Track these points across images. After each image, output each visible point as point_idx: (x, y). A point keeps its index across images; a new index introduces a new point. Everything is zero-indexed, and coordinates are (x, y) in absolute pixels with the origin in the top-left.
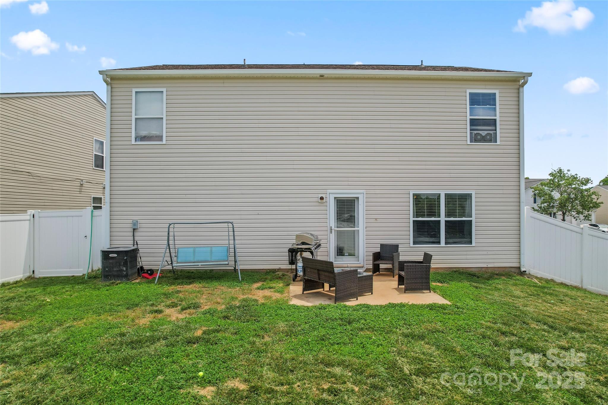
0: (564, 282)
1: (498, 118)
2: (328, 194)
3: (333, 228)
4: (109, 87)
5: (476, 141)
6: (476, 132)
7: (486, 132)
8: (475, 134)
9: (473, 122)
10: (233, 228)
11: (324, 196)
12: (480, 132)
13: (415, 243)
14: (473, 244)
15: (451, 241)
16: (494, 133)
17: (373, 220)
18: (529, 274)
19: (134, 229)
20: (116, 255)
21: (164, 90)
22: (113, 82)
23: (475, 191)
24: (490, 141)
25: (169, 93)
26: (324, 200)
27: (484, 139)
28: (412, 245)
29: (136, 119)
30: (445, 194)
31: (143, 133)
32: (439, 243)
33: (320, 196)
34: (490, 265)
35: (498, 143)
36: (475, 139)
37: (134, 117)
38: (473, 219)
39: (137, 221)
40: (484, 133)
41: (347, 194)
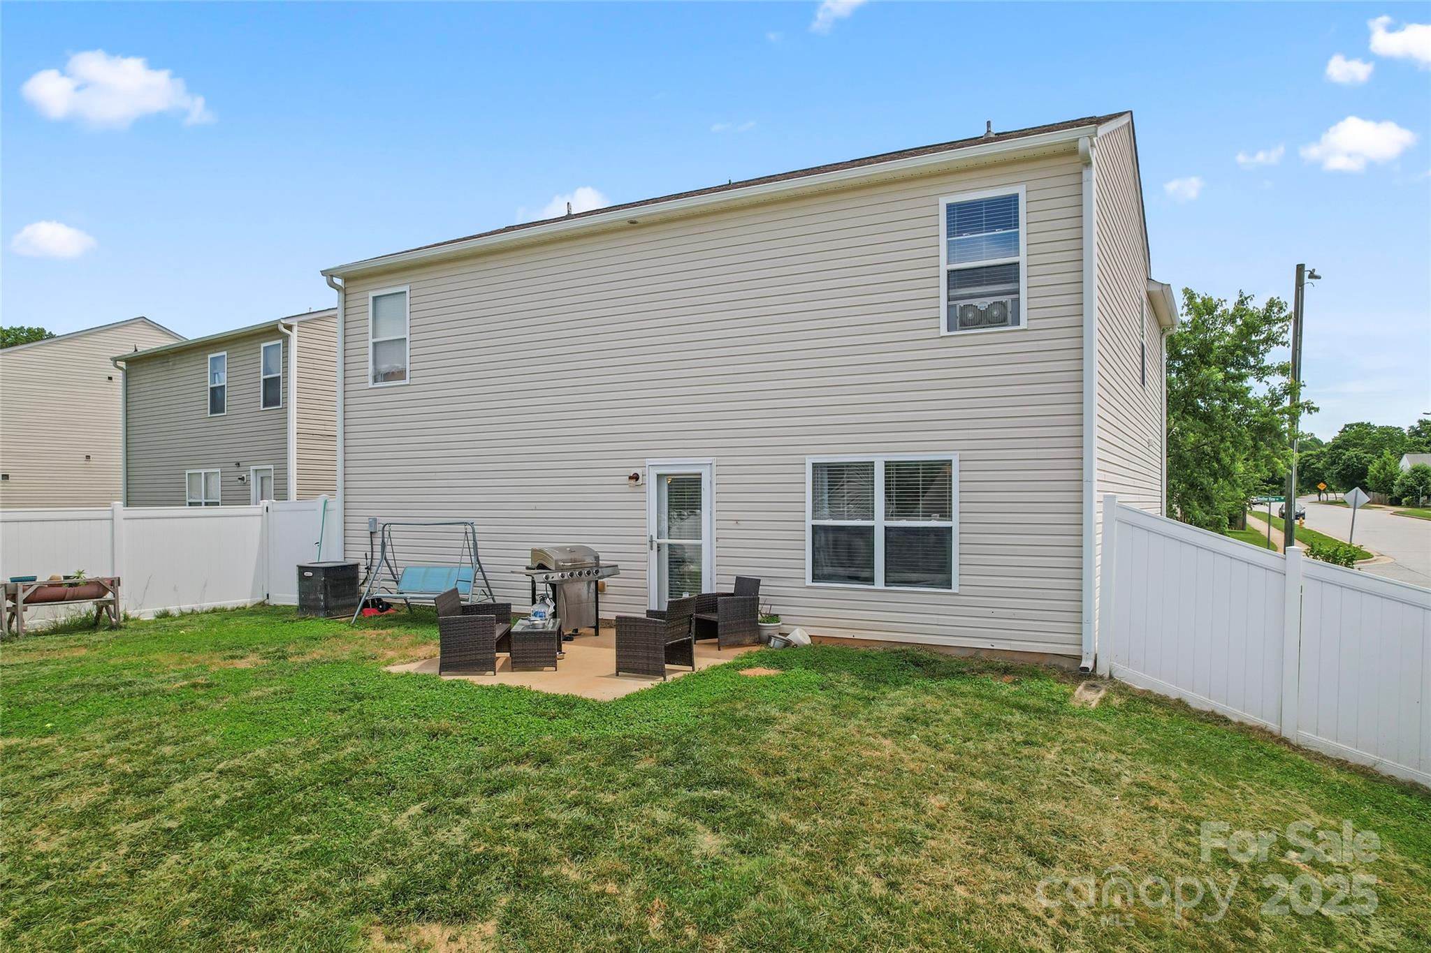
0: (1219, 712)
1: (1022, 259)
2: (647, 468)
3: (655, 538)
4: (342, 295)
5: (965, 324)
6: (962, 303)
7: (990, 300)
8: (961, 309)
9: (957, 278)
10: (474, 533)
11: (639, 471)
12: (975, 302)
13: (815, 578)
14: (955, 589)
15: (897, 576)
16: (1013, 300)
17: (731, 524)
18: (1111, 677)
19: (371, 533)
20: (311, 574)
21: (406, 288)
22: (348, 284)
23: (958, 452)
24: (1002, 321)
25: (414, 293)
26: (640, 481)
27: (983, 320)
28: (809, 582)
29: (375, 344)
30: (886, 462)
31: (384, 367)
32: (870, 580)
33: (632, 472)
34: (999, 646)
35: (1024, 324)
36: (963, 320)
37: (371, 341)
38: (954, 523)
39: (376, 520)
40: (983, 304)
41: (681, 467)
